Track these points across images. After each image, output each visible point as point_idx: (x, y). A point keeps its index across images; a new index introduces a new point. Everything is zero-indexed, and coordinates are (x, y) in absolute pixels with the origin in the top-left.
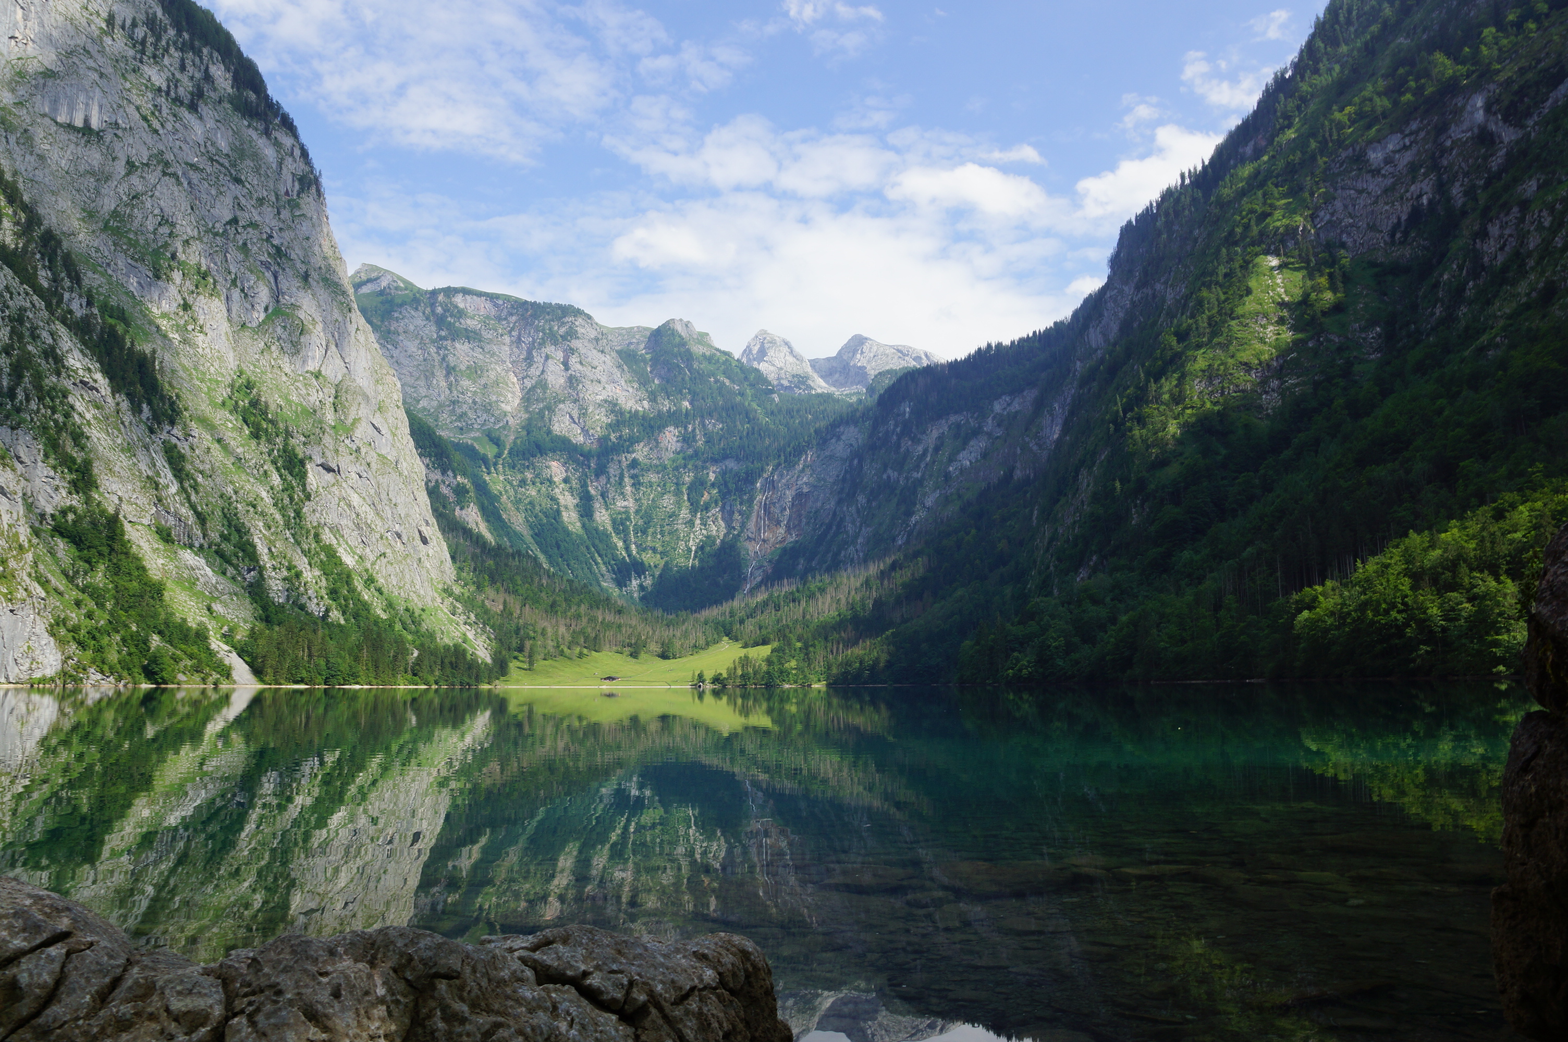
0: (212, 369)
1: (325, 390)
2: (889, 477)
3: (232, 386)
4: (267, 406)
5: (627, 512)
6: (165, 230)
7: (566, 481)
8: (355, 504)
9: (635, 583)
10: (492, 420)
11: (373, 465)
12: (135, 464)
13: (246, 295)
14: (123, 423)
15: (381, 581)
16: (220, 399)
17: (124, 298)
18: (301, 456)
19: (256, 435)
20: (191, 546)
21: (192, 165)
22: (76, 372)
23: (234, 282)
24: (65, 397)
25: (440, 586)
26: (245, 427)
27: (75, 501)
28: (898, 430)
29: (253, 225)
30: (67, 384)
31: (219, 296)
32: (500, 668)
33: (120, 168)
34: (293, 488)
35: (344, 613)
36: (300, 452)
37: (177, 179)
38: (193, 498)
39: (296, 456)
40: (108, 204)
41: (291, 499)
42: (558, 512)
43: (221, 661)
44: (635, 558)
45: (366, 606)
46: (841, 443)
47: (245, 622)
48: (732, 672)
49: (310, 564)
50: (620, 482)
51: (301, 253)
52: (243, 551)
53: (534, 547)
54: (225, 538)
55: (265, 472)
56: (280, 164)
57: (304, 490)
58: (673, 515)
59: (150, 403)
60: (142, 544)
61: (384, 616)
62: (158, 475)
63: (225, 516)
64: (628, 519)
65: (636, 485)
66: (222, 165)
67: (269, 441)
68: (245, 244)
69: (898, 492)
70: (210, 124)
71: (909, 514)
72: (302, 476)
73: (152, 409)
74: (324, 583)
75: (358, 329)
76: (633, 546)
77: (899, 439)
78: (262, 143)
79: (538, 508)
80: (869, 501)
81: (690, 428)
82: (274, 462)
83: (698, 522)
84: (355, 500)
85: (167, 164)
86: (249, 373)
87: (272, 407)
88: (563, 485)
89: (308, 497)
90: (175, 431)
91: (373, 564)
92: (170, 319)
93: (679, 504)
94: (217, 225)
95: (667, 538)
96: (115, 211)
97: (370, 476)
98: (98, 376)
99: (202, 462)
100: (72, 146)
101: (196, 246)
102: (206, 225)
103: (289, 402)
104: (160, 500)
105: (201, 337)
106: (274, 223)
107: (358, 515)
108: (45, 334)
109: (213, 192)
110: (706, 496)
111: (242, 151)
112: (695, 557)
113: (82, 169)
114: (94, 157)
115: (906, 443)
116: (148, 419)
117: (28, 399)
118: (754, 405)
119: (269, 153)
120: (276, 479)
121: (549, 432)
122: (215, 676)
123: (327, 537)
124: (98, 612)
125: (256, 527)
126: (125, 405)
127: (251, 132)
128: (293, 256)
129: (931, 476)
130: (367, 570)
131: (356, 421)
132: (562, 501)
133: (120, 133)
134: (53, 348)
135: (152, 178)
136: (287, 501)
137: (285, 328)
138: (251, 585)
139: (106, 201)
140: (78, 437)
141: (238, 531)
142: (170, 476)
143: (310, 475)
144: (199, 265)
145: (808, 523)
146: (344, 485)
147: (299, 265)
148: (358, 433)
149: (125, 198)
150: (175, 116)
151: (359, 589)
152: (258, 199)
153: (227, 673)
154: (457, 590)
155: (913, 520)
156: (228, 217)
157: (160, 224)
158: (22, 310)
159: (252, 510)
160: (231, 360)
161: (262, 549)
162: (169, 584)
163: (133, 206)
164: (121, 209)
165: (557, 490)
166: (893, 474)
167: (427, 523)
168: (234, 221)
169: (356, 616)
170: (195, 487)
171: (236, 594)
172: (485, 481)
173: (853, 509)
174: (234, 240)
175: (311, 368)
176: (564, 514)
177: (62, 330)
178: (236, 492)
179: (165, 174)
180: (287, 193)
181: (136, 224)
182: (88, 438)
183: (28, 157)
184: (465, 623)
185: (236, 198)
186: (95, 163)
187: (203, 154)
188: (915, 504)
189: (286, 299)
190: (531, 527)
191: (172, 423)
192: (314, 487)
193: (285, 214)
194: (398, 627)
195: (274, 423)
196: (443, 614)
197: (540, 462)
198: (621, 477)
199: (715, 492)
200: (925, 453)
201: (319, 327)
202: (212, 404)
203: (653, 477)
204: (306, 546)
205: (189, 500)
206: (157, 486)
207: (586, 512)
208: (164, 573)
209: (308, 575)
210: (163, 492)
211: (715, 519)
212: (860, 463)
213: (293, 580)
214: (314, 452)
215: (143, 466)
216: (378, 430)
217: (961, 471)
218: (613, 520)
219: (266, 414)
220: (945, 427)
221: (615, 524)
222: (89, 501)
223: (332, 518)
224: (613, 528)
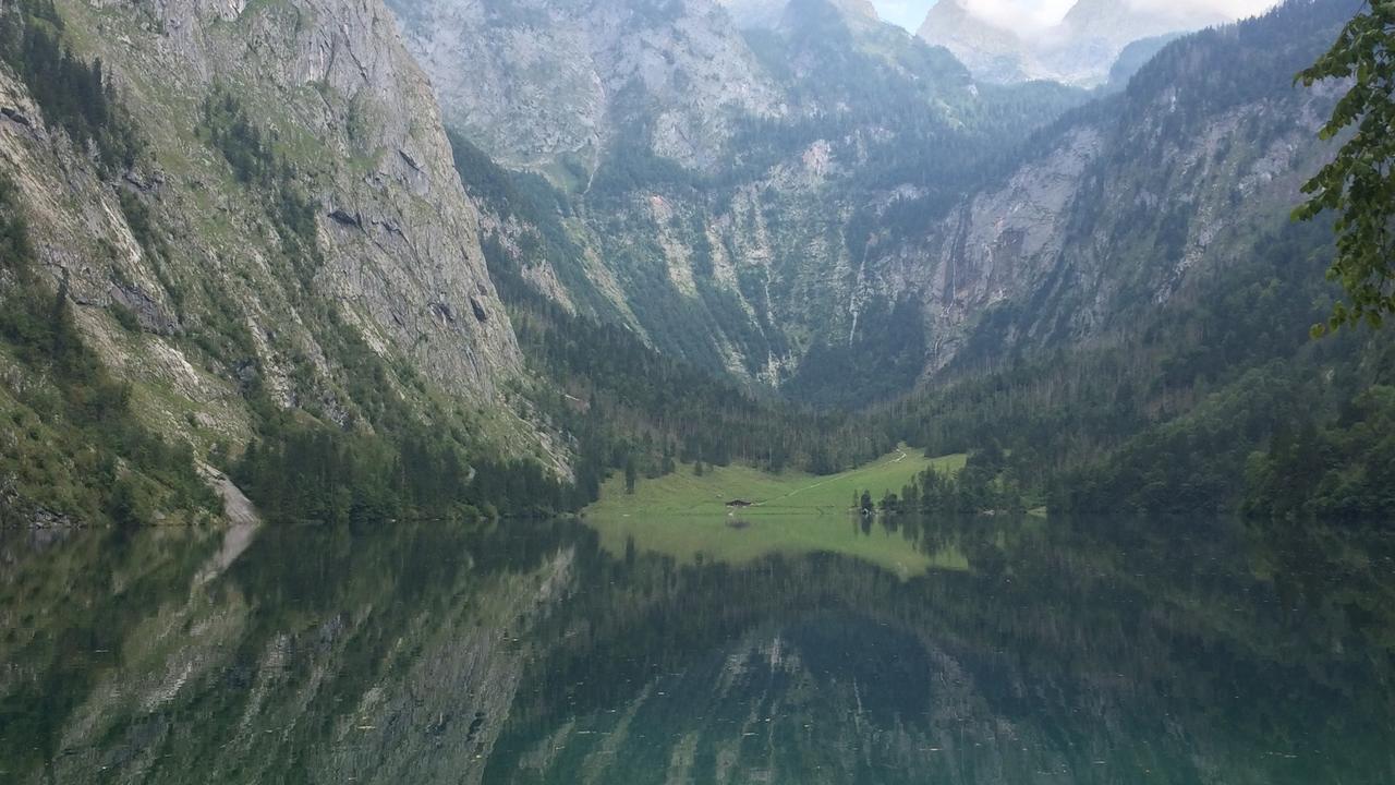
0: (178, 84)
1: (336, 109)
2: (1143, 203)
3: (206, 107)
4: (256, 134)
5: (759, 266)
7: (675, 222)
8: (384, 267)
9: (772, 365)
10: (569, 139)
11: (406, 212)
12: (82, 224)
14: (62, 167)
15: (423, 372)
16: (190, 129)
18: (306, 202)
19: (244, 175)
20: (163, 335)
25: (504, 378)
26: (228, 165)
28: (1159, 130)
32: (588, 490)
34: (297, 248)
35: (373, 421)
36: (305, 196)
38: (163, 267)
39: (299, 203)
41: (296, 263)
42: (664, 268)
43: (211, 490)
44: (772, 329)
45: (404, 411)
46: (1071, 154)
47: (240, 435)
48: (910, 493)
49: (325, 354)
50: (750, 224)
52: (234, 338)
53: (631, 318)
54: (209, 323)
55: (259, 228)
57: (314, 251)
58: (826, 268)
59: (97, 137)
60: (97, 333)
61: (427, 423)
62: (115, 238)
63: (207, 290)
64: (762, 275)
65: (773, 226)
67: (263, 184)
69: (1157, 224)
71: (1174, 256)
72: (310, 232)
73: (100, 145)
74: (344, 380)
75: (375, 19)
76: (770, 314)
77: (1160, 144)
79: (635, 263)
80: (1112, 239)
81: (848, 139)
82: (270, 214)
83: (861, 276)
84: (383, 261)
86: (229, 88)
87: (264, 136)
88: (669, 230)
89: (319, 261)
90: (133, 176)
91: (412, 350)
93: (833, 251)
95: (817, 301)
97: (403, 228)
98: (26, 102)
99: (173, 217)
103: (286, 127)
104: (118, 273)
105: (160, 40)
107: (388, 283)
110: (873, 241)
112: (858, 327)
115: (1171, 151)
116: (96, 159)
118: (941, 103)
120: (274, 237)
121: (649, 153)
122: (204, 512)
123: (348, 315)
124: (44, 430)
125: (250, 304)
126: (65, 141)
129: (1209, 198)
130: (402, 360)
131: (381, 149)
132: (669, 254)
136: (290, 267)
137: (274, 20)
138: (245, 384)
141: (225, 310)
142: (130, 238)
143: (320, 230)
145: (1021, 274)
146: (368, 241)
148: (384, 168)
151: (392, 385)
153: (218, 506)
154: (527, 383)
155: (1181, 264)
159: (243, 281)
160: (203, 70)
161: (258, 335)
162: (138, 388)
165: (661, 237)
166: (1150, 198)
167: (484, 292)
169: (389, 424)
170: (164, 254)
171: (226, 397)
172: (560, 228)
173: (1089, 253)
175: (314, 77)
176: (671, 270)
178: (220, 258)
182: (16, 189)
184: (539, 429)
188: (1183, 242)
190: (627, 291)
191: (129, 164)
192: (326, 247)
194: (447, 436)
195: (268, 158)
196: (508, 416)
197: (637, 197)
198: (751, 215)
199: (886, 232)
200: (1200, 164)
201: (322, 19)
202: (181, 134)
203: (795, 213)
204: (318, 329)
205: (157, 271)
206: (113, 253)
207: (702, 267)
208: (129, 372)
209: (323, 369)
210: (122, 262)
211: (886, 271)
212: (1100, 183)
213: (303, 376)
214: (324, 196)
215: (93, 225)
216: (410, 162)
217: (1258, 189)
218: (740, 277)
219: (255, 146)
220: (1234, 126)
221: (743, 283)
222: (23, 280)
223: (352, 288)
224: (741, 289)
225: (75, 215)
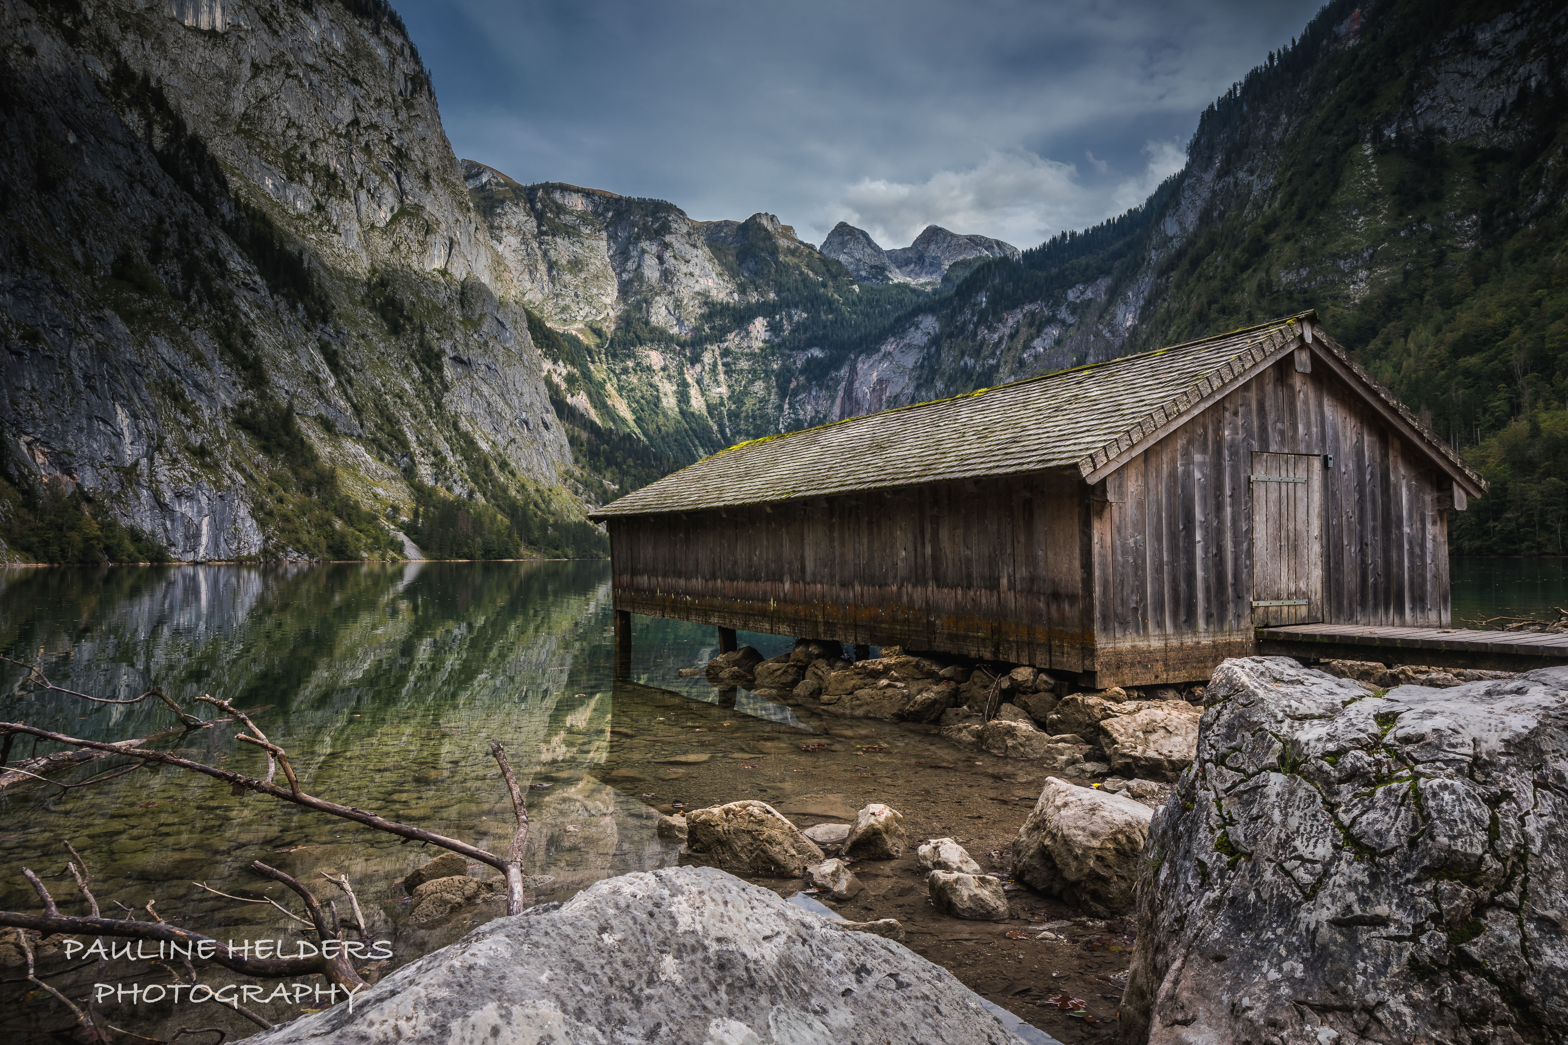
0: (349, 269)
1: (453, 288)
2: (965, 364)
3: (368, 284)
4: (402, 304)
5: (720, 398)
6: (293, 132)
7: (665, 369)
8: (486, 394)
10: (595, 312)
11: (500, 358)
12: (297, 361)
13: (373, 196)
14: (282, 322)
15: (513, 464)
16: (358, 299)
17: (263, 200)
18: (436, 349)
19: (396, 330)
20: (351, 436)
21: (311, 67)
22: (237, 273)
23: (360, 184)
24: (231, 298)
25: (563, 468)
26: (384, 324)
27: (250, 395)
28: (975, 319)
29: (374, 126)
30: (231, 286)
31: (349, 198)
33: (246, 71)
34: (431, 380)
35: (485, 495)
36: (435, 345)
37: (300, 81)
38: (350, 391)
39: (431, 350)
40: (238, 107)
41: (431, 390)
42: (658, 398)
43: (393, 539)
45: (504, 489)
46: (919, 332)
47: (406, 504)
49: (452, 451)
50: (714, 371)
51: (421, 154)
52: (395, 439)
53: (637, 430)
54: (379, 428)
55: (407, 366)
56: (393, 64)
57: (442, 382)
58: (763, 401)
59: (303, 302)
60: (310, 434)
61: (519, 497)
62: (318, 370)
63: (377, 407)
64: (722, 404)
65: (729, 372)
66: (339, 66)
67: (408, 337)
68: (367, 145)
70: (325, 24)
72: (439, 369)
73: (306, 308)
74: (465, 467)
76: (727, 429)
77: (976, 328)
78: (373, 42)
79: (639, 394)
80: (946, 386)
81: (778, 318)
82: (413, 356)
83: (786, 406)
84: (486, 390)
85: (289, 66)
86: (382, 272)
87: (407, 305)
88: (661, 373)
89: (446, 388)
90: (328, 329)
91: (505, 449)
92: (305, 220)
93: (768, 390)
94: (340, 127)
95: (758, 422)
96: (245, 114)
97: (498, 368)
98: (257, 278)
99: (353, 357)
100: (201, 49)
101: (323, 148)
102: (329, 127)
103: (420, 299)
104: (321, 394)
105: (336, 237)
106: (393, 124)
107: (489, 404)
108: (207, 239)
109: (333, 93)
110: (794, 384)
111: (357, 51)
113: (211, 71)
114: (223, 60)
115: (983, 332)
116: (303, 317)
117: (200, 301)
118: (836, 296)
119: (381, 52)
120: (416, 373)
121: (647, 323)
122: (391, 553)
123: (464, 425)
124: (286, 497)
125: (404, 417)
126: (283, 305)
127: (362, 31)
128: (413, 157)
129: (1005, 362)
130: (500, 455)
131: (482, 316)
132: (661, 389)
133: (242, 34)
134: (216, 252)
135: (276, 81)
136: (427, 393)
137: (411, 227)
138: (405, 470)
139: (236, 104)
140: (247, 336)
141: (389, 420)
142: (327, 370)
143: (445, 368)
144: (327, 166)
146: (475, 376)
147: (419, 165)
148: (485, 328)
149: (253, 101)
150: (291, 16)
151: (495, 472)
152: (376, 100)
153: (399, 548)
154: (577, 473)
156: (348, 119)
157: (288, 127)
158: (185, 216)
159: (399, 401)
160: (365, 259)
161: (411, 437)
162: (339, 471)
163: (261, 110)
164: (251, 111)
165: (656, 378)
166: (970, 362)
167: (548, 413)
168: (355, 122)
169: (494, 497)
170: (350, 381)
172: (590, 370)
173: (931, 395)
174: (357, 142)
175: (437, 266)
176: (663, 400)
177: (222, 236)
178: (384, 386)
179: (288, 76)
180: (401, 93)
181: (266, 126)
182: (254, 336)
183: (163, 62)
184: (587, 502)
185: (355, 99)
186: (223, 66)
187: (320, 55)
189: (410, 200)
190: (634, 412)
191: (325, 321)
192: (449, 379)
193: (403, 115)
194: (531, 506)
195: (409, 319)
196: (566, 494)
197: (640, 351)
198: (715, 365)
199: (802, 379)
200: (1001, 339)
201: (443, 226)
202: (353, 302)
203: (744, 364)
204: (447, 434)
205: (346, 394)
206: (317, 380)
207: (683, 397)
208: (333, 460)
209: (451, 460)
210: (324, 386)
211: (802, 403)
212: (938, 351)
213: (439, 462)
214: (447, 346)
215: (304, 362)
216: (503, 326)
217: (1036, 357)
218: (708, 406)
219: (402, 311)
220: (1020, 316)
221: (710, 408)
222: (262, 396)
223: (466, 408)
224: (709, 413)
225: (291, 354)
